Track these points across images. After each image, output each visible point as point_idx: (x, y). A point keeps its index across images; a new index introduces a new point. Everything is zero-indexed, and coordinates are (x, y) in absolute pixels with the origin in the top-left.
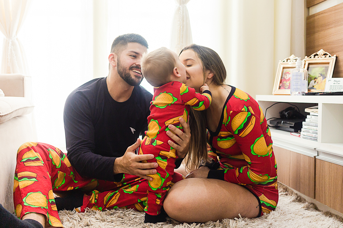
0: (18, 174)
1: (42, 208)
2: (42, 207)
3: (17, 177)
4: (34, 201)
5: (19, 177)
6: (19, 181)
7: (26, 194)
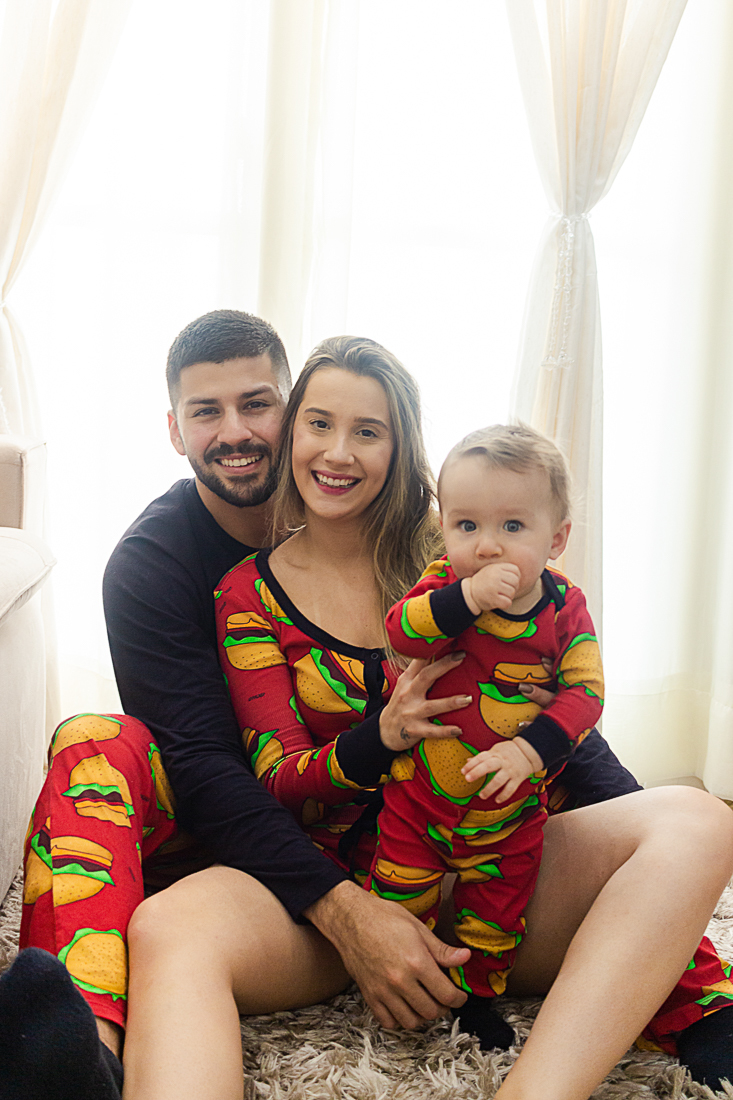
0: (54, 842)
1: (115, 998)
2: (116, 994)
3: (49, 852)
4: (94, 967)
5: (55, 852)
6: (55, 870)
7: (70, 933)
